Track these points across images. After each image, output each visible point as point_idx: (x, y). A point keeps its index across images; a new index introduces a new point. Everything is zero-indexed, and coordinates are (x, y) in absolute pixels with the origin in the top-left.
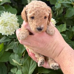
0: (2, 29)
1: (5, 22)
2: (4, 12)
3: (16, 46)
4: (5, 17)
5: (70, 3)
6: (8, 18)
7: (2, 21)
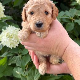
0: (8, 40)
1: (10, 34)
2: (9, 26)
3: (19, 60)
4: (11, 30)
5: (68, 18)
6: (13, 31)
7: (8, 33)
